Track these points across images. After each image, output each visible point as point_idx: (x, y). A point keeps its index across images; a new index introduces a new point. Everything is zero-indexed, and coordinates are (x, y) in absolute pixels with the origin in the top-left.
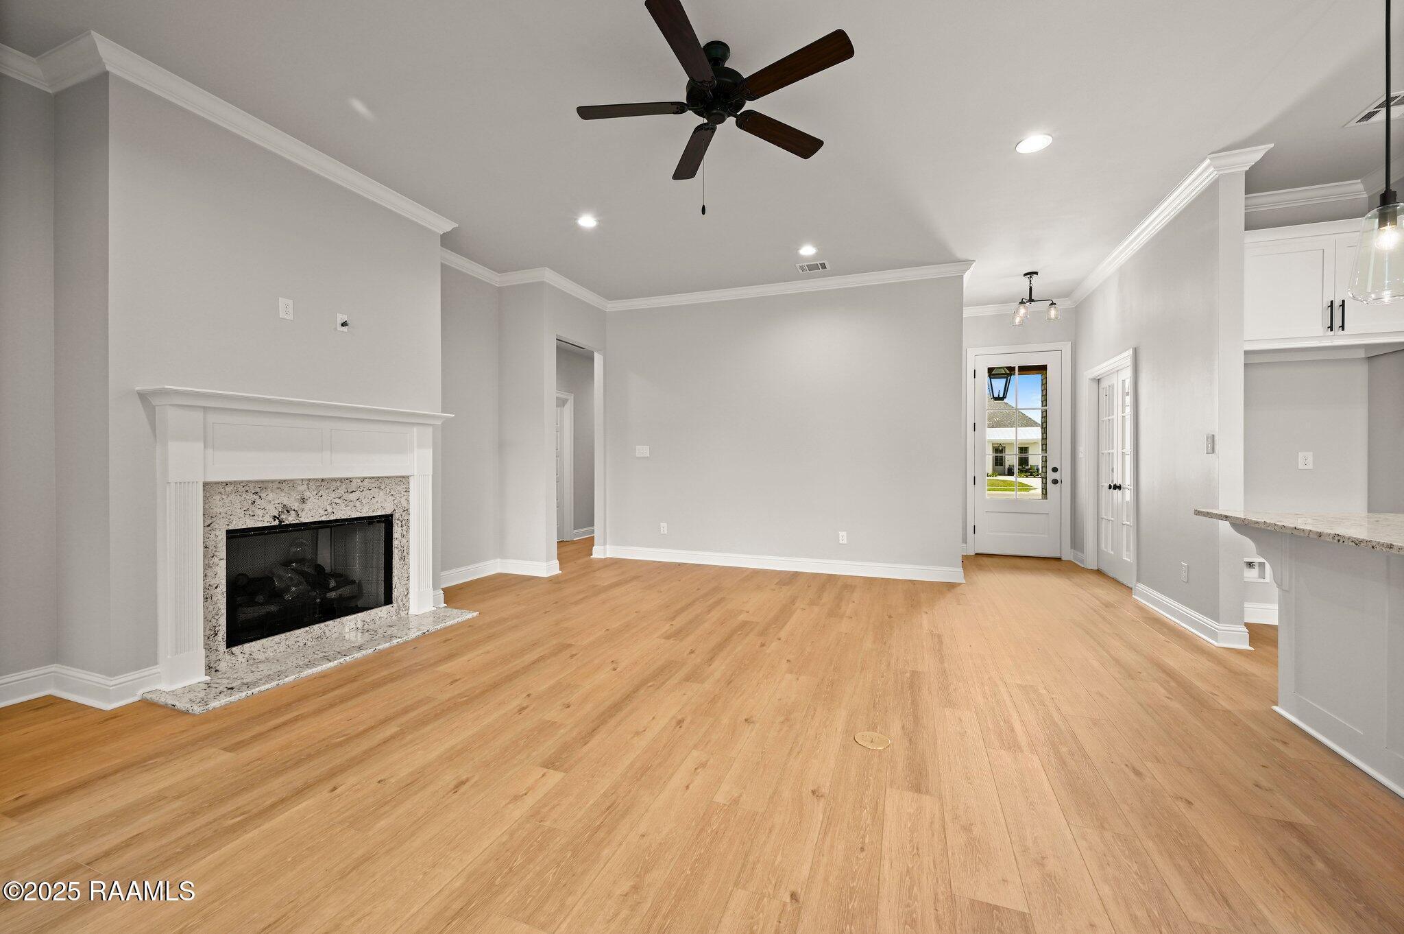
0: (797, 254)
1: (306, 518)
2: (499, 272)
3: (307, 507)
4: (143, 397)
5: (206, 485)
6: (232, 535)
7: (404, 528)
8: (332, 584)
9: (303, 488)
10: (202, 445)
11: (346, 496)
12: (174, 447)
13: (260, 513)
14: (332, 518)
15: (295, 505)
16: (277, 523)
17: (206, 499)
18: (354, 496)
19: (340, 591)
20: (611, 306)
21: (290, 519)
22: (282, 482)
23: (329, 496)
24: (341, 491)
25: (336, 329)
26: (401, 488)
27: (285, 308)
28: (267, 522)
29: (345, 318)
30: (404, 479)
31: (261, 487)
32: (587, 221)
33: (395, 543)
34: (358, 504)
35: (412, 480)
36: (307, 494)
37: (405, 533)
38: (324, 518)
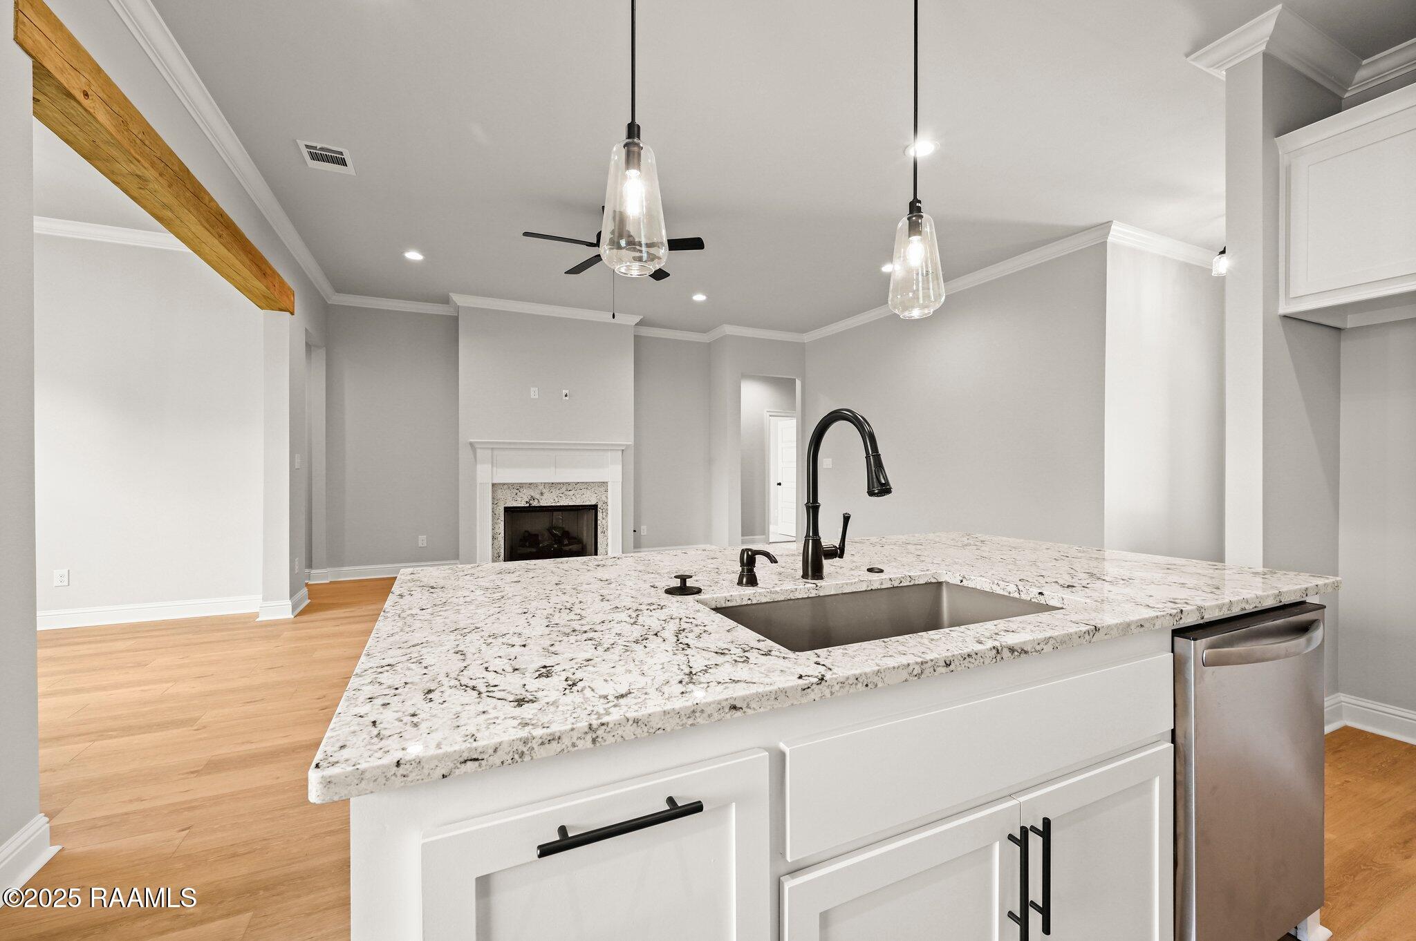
0: (879, 271)
1: (543, 503)
2: (705, 333)
3: (544, 497)
4: (471, 444)
5: (493, 485)
6: (507, 510)
7: (604, 514)
8: (566, 542)
9: (541, 487)
10: (490, 466)
11: (566, 493)
12: (479, 467)
13: (519, 499)
14: (558, 504)
15: (538, 496)
16: (528, 505)
17: (493, 492)
18: (571, 493)
19: (570, 547)
20: (807, 338)
21: (535, 504)
22: (531, 484)
23: (556, 492)
24: (564, 489)
25: (562, 399)
26: (602, 489)
27: (534, 393)
28: (523, 504)
29: (567, 391)
30: (604, 484)
31: (520, 487)
32: (699, 297)
33: (599, 522)
34: (573, 497)
35: (609, 484)
36: (544, 491)
37: (604, 517)
38: (553, 504)
